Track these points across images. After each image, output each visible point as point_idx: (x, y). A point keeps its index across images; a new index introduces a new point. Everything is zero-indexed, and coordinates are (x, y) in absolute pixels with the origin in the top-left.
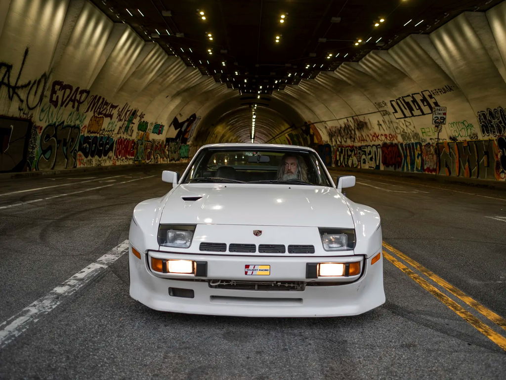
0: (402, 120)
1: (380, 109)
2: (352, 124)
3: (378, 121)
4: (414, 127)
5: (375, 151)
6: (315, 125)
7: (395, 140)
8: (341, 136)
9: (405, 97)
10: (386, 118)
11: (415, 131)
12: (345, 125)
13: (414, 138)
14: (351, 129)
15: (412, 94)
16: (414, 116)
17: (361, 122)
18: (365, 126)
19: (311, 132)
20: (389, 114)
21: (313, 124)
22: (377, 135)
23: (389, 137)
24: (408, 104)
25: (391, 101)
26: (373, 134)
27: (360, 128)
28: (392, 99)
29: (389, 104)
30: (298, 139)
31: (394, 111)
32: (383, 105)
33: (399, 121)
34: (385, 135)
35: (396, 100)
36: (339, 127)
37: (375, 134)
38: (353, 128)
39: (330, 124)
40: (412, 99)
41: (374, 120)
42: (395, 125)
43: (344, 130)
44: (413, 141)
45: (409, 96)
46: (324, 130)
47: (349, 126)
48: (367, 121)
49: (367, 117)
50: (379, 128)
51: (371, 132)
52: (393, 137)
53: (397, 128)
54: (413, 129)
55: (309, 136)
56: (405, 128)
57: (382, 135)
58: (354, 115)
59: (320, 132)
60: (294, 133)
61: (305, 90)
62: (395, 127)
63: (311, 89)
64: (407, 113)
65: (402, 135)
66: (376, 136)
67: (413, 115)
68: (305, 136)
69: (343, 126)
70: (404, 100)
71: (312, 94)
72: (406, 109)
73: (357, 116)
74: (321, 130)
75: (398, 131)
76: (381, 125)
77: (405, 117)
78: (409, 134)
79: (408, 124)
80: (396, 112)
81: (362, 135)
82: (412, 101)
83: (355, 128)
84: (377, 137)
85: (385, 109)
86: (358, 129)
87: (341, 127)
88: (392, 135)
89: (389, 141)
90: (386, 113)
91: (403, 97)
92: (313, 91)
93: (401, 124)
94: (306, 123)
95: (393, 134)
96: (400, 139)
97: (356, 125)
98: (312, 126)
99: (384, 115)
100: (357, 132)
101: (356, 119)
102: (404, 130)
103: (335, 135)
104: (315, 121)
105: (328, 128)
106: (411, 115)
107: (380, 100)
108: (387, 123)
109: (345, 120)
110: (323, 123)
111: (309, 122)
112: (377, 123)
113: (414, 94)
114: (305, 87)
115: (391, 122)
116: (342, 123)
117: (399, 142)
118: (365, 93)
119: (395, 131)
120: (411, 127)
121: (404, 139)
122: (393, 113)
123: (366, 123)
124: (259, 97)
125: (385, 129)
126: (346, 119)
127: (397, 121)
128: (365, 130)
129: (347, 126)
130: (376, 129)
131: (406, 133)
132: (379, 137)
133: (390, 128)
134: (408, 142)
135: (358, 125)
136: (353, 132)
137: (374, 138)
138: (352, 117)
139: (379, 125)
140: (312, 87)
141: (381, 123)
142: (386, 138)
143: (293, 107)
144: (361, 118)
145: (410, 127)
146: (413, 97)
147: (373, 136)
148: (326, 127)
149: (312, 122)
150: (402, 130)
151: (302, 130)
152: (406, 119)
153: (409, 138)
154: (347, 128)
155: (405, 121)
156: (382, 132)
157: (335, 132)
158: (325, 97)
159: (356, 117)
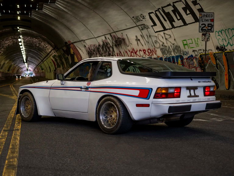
0: (162, 33)
1: (138, 24)
2: (110, 41)
3: (136, 37)
4: (175, 39)
5: (133, 69)
6: (75, 44)
7: (154, 54)
8: (99, 53)
9: (165, 7)
10: (145, 32)
11: (176, 44)
12: (103, 42)
13: (174, 51)
14: (109, 46)
15: (173, 3)
16: (175, 28)
17: (119, 38)
18: (123, 42)
19: (72, 51)
20: (147, 28)
21: (73, 43)
22: (136, 50)
23: (148, 52)
24: (168, 14)
25: (149, 13)
26: (131, 50)
27: (118, 45)
28: (150, 11)
29: (147, 17)
30: (61, 60)
31: (153, 25)
32: (141, 19)
33: (158, 34)
34: (144, 50)
35: (155, 11)
36: (98, 45)
37: (133, 49)
38: (111, 46)
39: (89, 43)
40: (173, 9)
41: (132, 35)
42: (154, 39)
43: (103, 48)
44: (173, 54)
45: (169, 5)
46: (83, 49)
47: (107, 44)
48: (125, 37)
49: (125, 33)
50: (138, 43)
51: (129, 48)
52: (151, 51)
53: (156, 42)
54: (173, 42)
55: (70, 55)
56: (164, 41)
57: (140, 50)
58: (112, 31)
59: (80, 51)
60: (56, 54)
61: (62, 8)
62: (154, 42)
63: (69, 6)
64: (167, 24)
65: (161, 49)
66: (134, 52)
67: (173, 27)
68: (67, 56)
69: (101, 44)
70: (164, 11)
71: (69, 12)
72: (165, 20)
73: (115, 32)
74: (80, 49)
75: (157, 45)
76: (139, 40)
77: (165, 29)
78: (169, 47)
79: (167, 37)
80: (155, 24)
81: (120, 52)
82: (172, 11)
83: (113, 46)
84: (136, 53)
85: (143, 23)
86: (116, 46)
87: (99, 45)
88: (151, 50)
89: (148, 57)
90: (144, 27)
91: (162, 8)
92: (70, 8)
93: (161, 38)
94: (66, 43)
95: (152, 48)
96: (159, 53)
97: (114, 42)
98: (72, 45)
99: (142, 29)
100: (115, 49)
101: (114, 36)
102: (164, 43)
103: (94, 54)
104: (75, 41)
105: (87, 46)
106: (171, 27)
107: (138, 13)
108: (146, 37)
109: (103, 38)
110: (82, 42)
111: (69, 41)
112: (135, 38)
113: (176, 2)
114: (63, 5)
115: (150, 36)
116: (100, 41)
117: (158, 57)
118: (122, 7)
119: (154, 46)
120: (172, 40)
121: (163, 53)
122: (152, 26)
123: (124, 39)
124: (19, 18)
125: (143, 44)
126: (104, 36)
127: (156, 34)
128: (123, 46)
129: (105, 43)
130: (134, 45)
131: (166, 46)
132: (138, 53)
133: (148, 42)
134: (168, 56)
135: (116, 41)
136: (111, 49)
137: (132, 53)
138: (110, 34)
139: (137, 40)
140: (68, 5)
141: (140, 38)
142: (145, 53)
143: (53, 27)
144: (119, 35)
145: (170, 40)
146: (174, 6)
147: (132, 52)
148: (85, 46)
149: (72, 41)
150: (161, 44)
151: (63, 50)
152: (166, 32)
153: (169, 52)
154: (105, 45)
155: (164, 33)
156: (141, 47)
157: (94, 51)
158: (83, 14)
159: (114, 34)
